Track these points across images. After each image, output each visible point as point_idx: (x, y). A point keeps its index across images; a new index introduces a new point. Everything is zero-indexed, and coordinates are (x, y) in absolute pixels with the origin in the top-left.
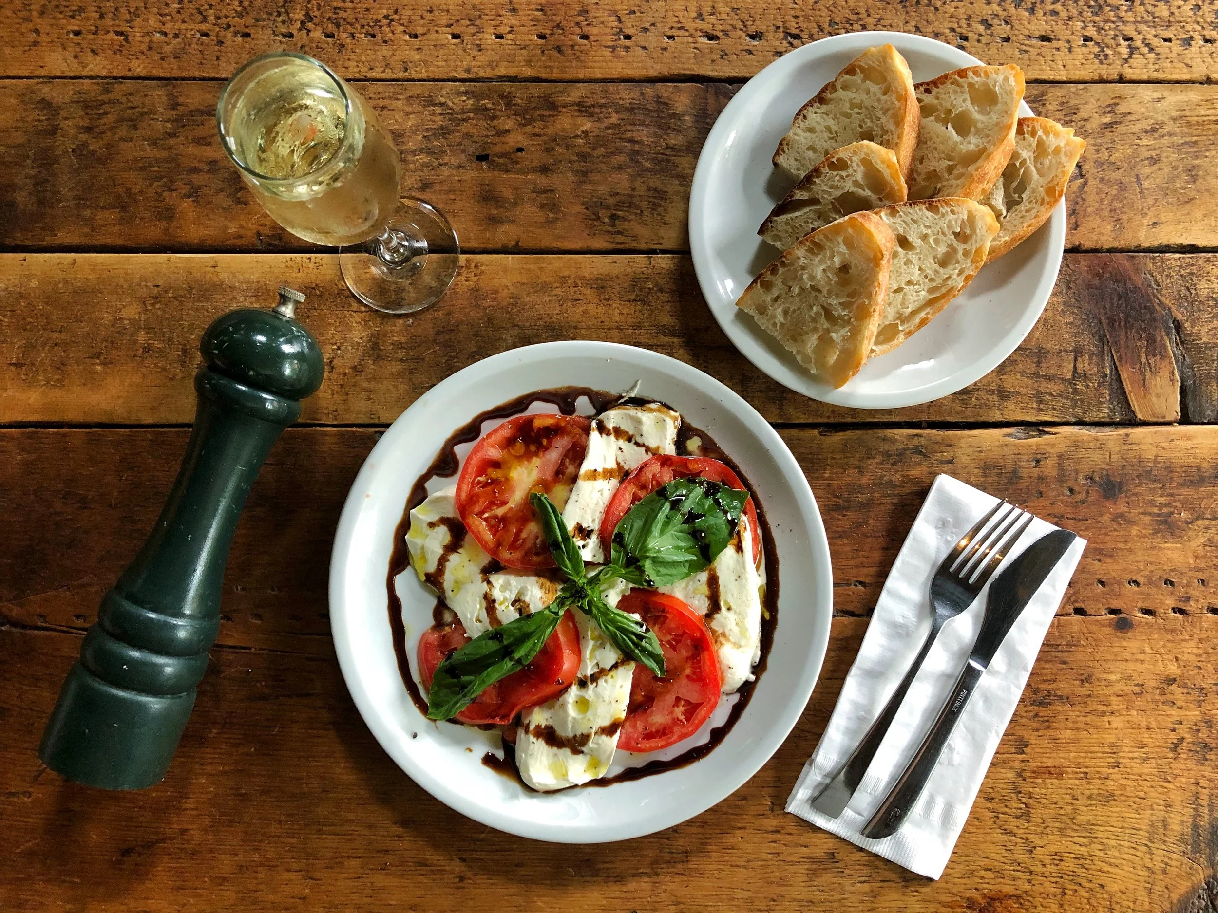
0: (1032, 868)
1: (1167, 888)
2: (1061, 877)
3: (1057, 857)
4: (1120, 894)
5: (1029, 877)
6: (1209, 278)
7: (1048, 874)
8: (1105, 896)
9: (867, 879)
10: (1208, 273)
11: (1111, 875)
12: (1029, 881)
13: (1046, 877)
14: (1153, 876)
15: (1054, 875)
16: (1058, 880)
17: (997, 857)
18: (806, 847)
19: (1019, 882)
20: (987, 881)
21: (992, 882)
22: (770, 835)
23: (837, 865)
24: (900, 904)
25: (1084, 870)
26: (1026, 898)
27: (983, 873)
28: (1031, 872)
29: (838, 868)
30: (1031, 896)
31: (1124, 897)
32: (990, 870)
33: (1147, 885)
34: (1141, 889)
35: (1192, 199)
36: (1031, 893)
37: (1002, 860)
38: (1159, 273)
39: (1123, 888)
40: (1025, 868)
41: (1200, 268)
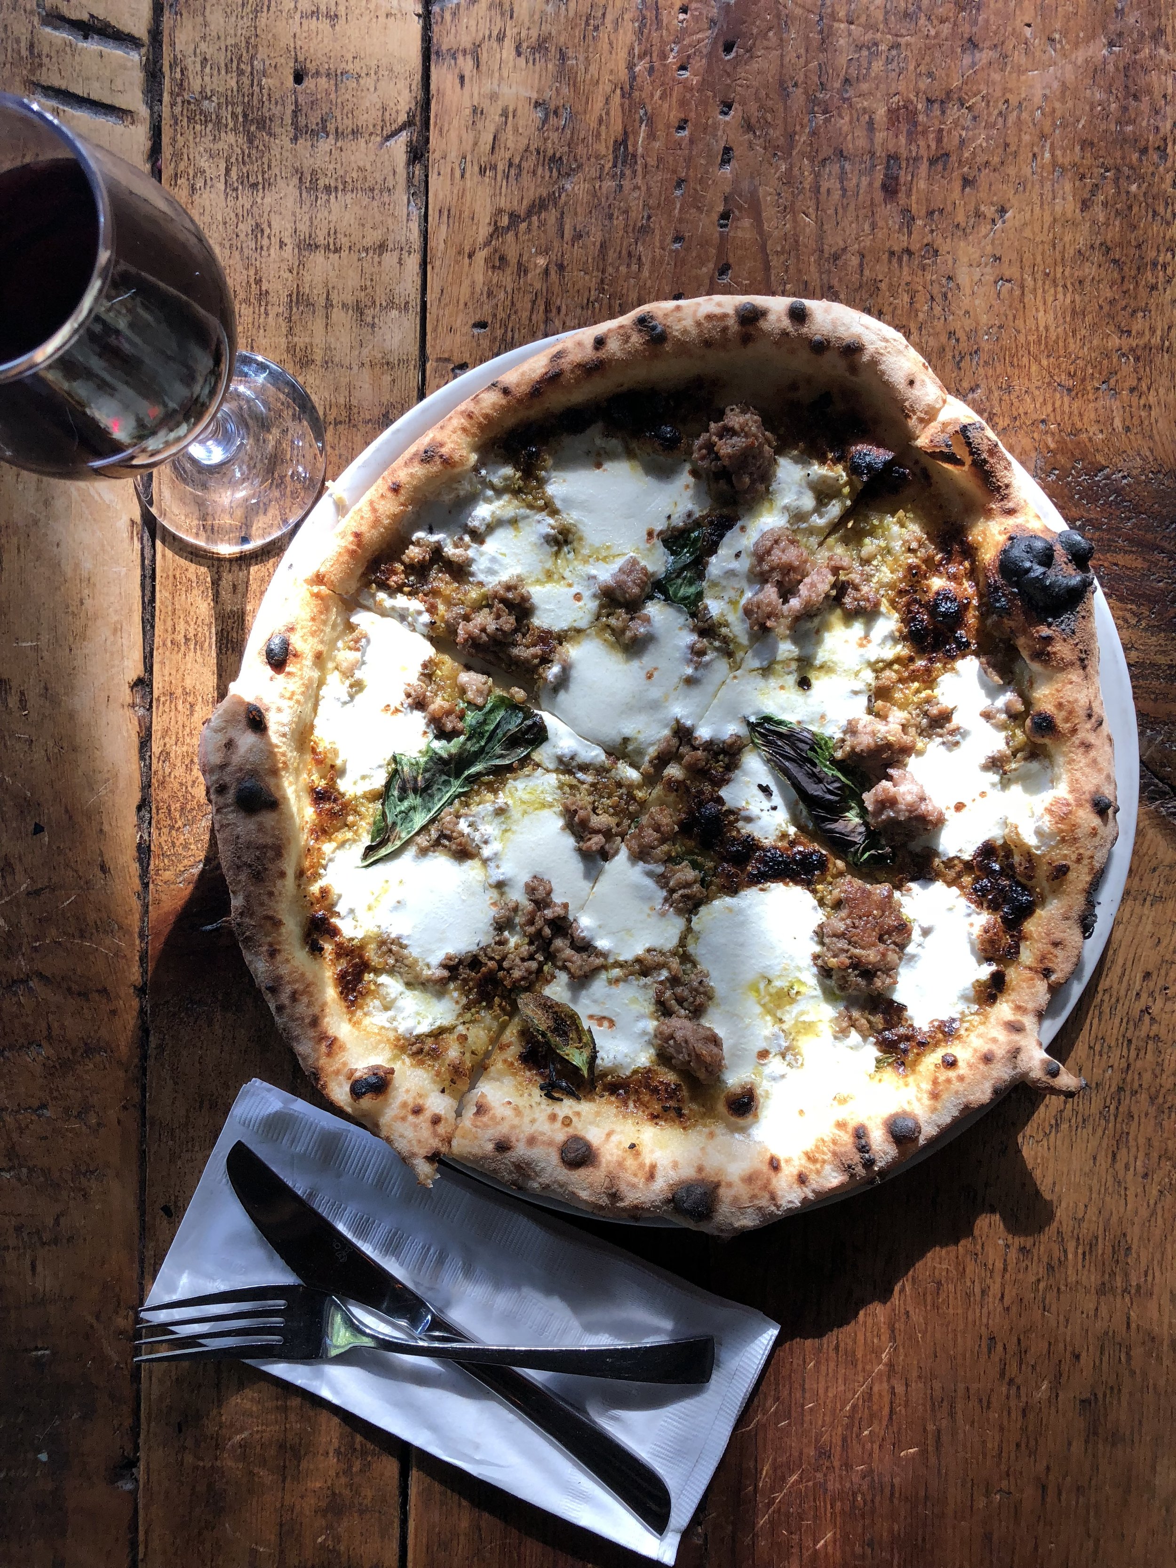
0: (1114, 1089)
1: (1154, 870)
2: (1130, 1041)
3: (1098, 1048)
4: (1161, 948)
5: (1128, 1093)
6: (189, 784)
7: (1124, 1065)
8: (1163, 972)
9: (1124, 1350)
10: (181, 784)
11: (1129, 963)
12: (1134, 1093)
13: (1129, 1065)
14: (1133, 893)
15: (1125, 1053)
16: (1133, 1047)
17: (1094, 1142)
18: (1070, 1444)
19: (1134, 1110)
20: (1132, 1160)
21: (1133, 1150)
22: (1049, 1500)
23: (1100, 1396)
24: (1166, 1299)
25: (1119, 1006)
26: (1160, 1100)
27: (1120, 1166)
28: (1120, 1089)
29: (1105, 1396)
30: (1158, 1092)
31: (1164, 943)
32: (1114, 1155)
33: (1148, 903)
34: (1153, 914)
35: (67, 811)
36: (1153, 1090)
37: (1100, 1132)
38: (180, 861)
39: (1149, 943)
40: (1112, 1098)
41: (174, 797)
